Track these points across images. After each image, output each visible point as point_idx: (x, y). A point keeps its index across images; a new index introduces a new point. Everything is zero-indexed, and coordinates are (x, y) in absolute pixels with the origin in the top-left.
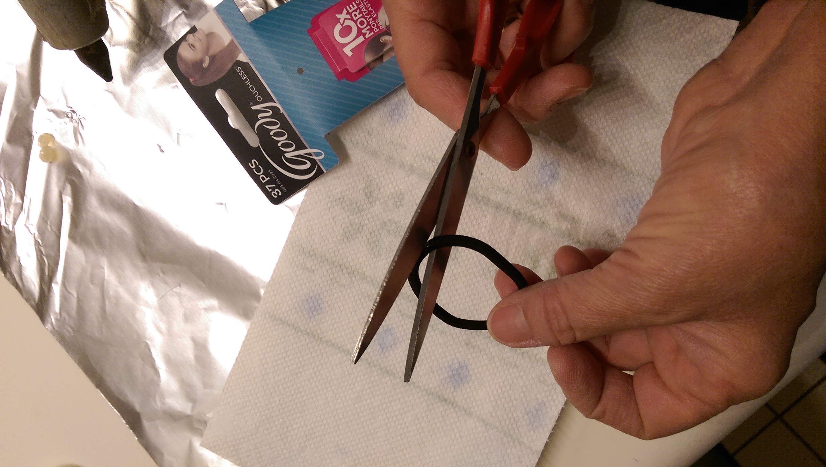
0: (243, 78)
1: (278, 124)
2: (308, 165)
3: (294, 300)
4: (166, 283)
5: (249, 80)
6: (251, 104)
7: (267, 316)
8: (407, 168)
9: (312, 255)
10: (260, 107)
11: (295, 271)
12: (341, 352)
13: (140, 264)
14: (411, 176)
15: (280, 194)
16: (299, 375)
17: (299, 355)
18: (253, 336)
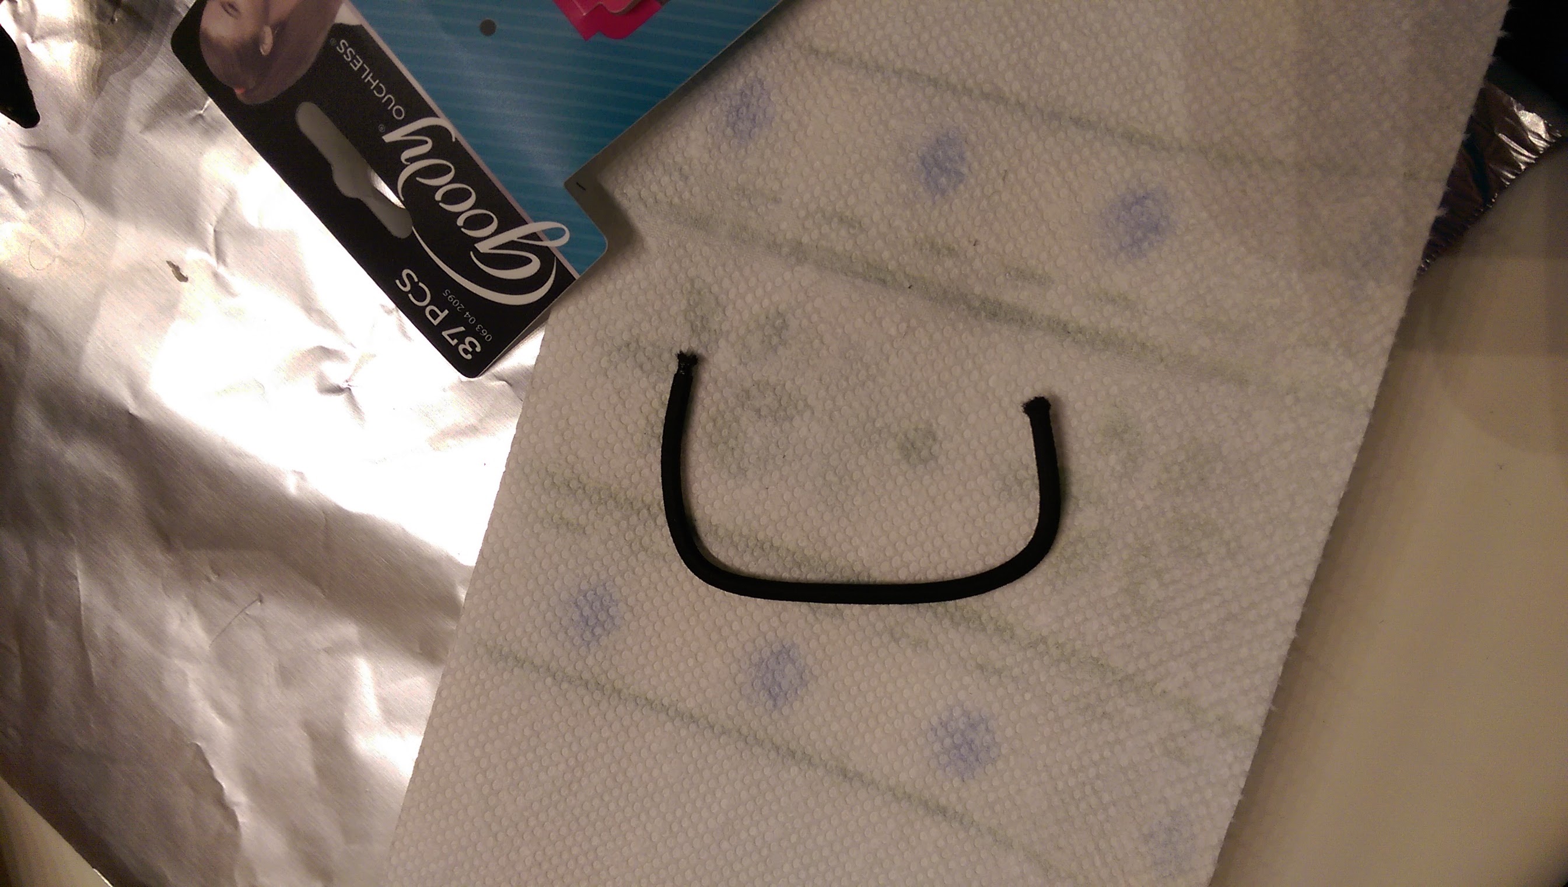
0: (356, 66)
1: (450, 171)
2: (534, 266)
3: (543, 606)
4: (227, 597)
5: (368, 70)
6: (382, 128)
7: (481, 650)
8: (785, 250)
9: (576, 491)
10: (404, 134)
11: (538, 534)
12: (673, 720)
13: (159, 556)
14: (798, 268)
15: (478, 349)
16: (575, 787)
17: (569, 738)
18: (449, 703)
